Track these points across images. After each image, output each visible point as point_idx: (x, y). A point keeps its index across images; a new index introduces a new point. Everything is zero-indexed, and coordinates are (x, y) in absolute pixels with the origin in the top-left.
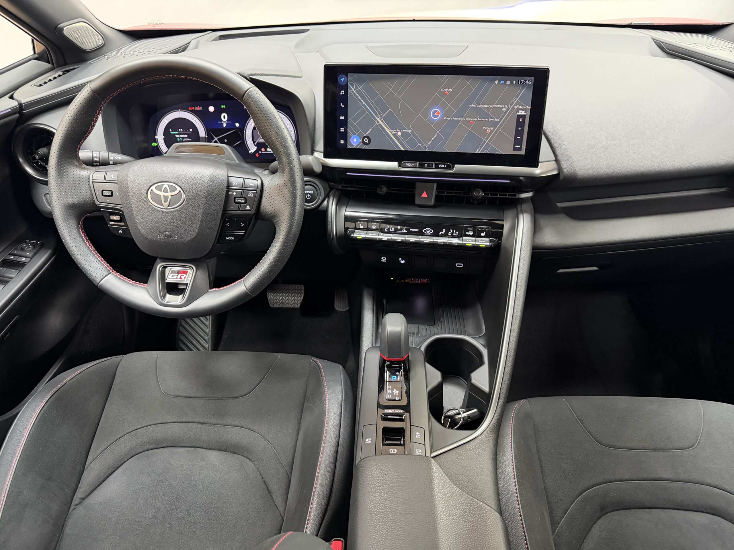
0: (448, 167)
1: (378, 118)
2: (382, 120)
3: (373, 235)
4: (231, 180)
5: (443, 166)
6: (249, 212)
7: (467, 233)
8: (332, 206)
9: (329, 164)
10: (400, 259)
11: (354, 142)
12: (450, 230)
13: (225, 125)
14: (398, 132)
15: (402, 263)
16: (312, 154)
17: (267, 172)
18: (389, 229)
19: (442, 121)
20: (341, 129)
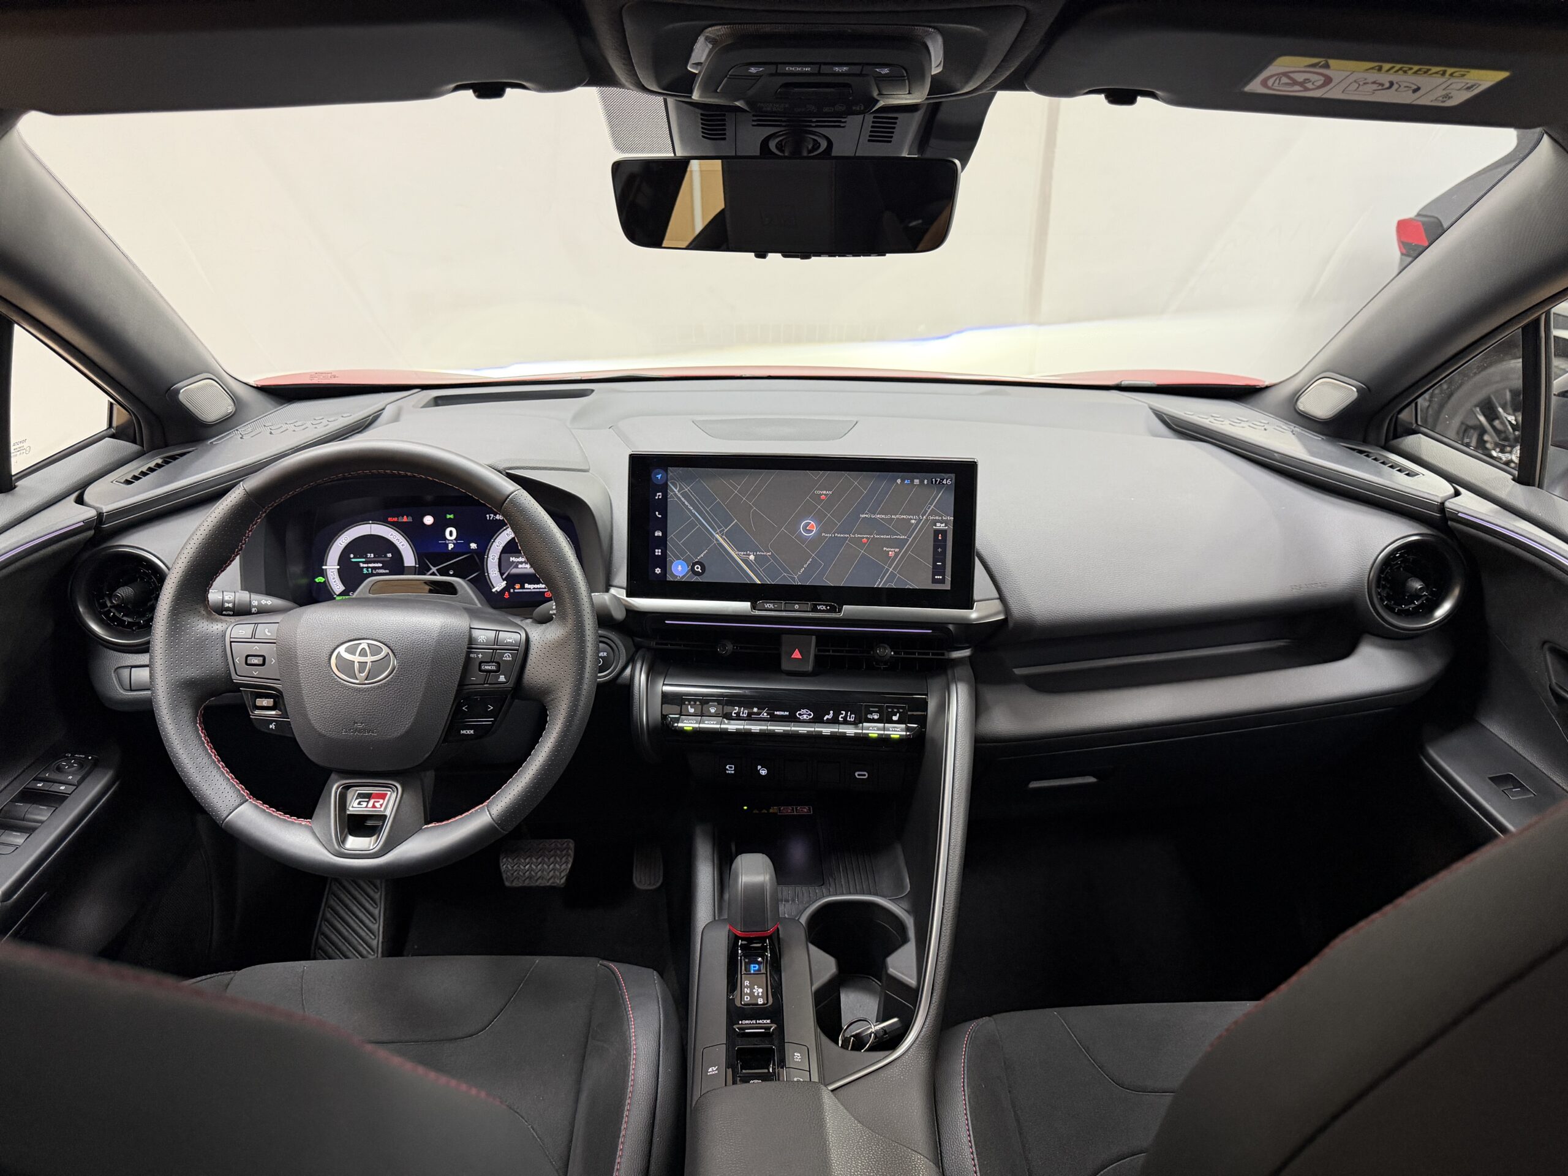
0: (833, 610)
1: (718, 534)
2: (724, 536)
3: (712, 722)
4: (475, 633)
5: (824, 608)
6: (502, 685)
7: (869, 716)
8: (641, 679)
9: (637, 607)
10: (759, 767)
11: (679, 570)
12: (842, 712)
13: (451, 546)
14: (749, 555)
15: (763, 774)
16: (607, 591)
17: (529, 621)
18: (738, 714)
19: (819, 536)
20: (657, 550)
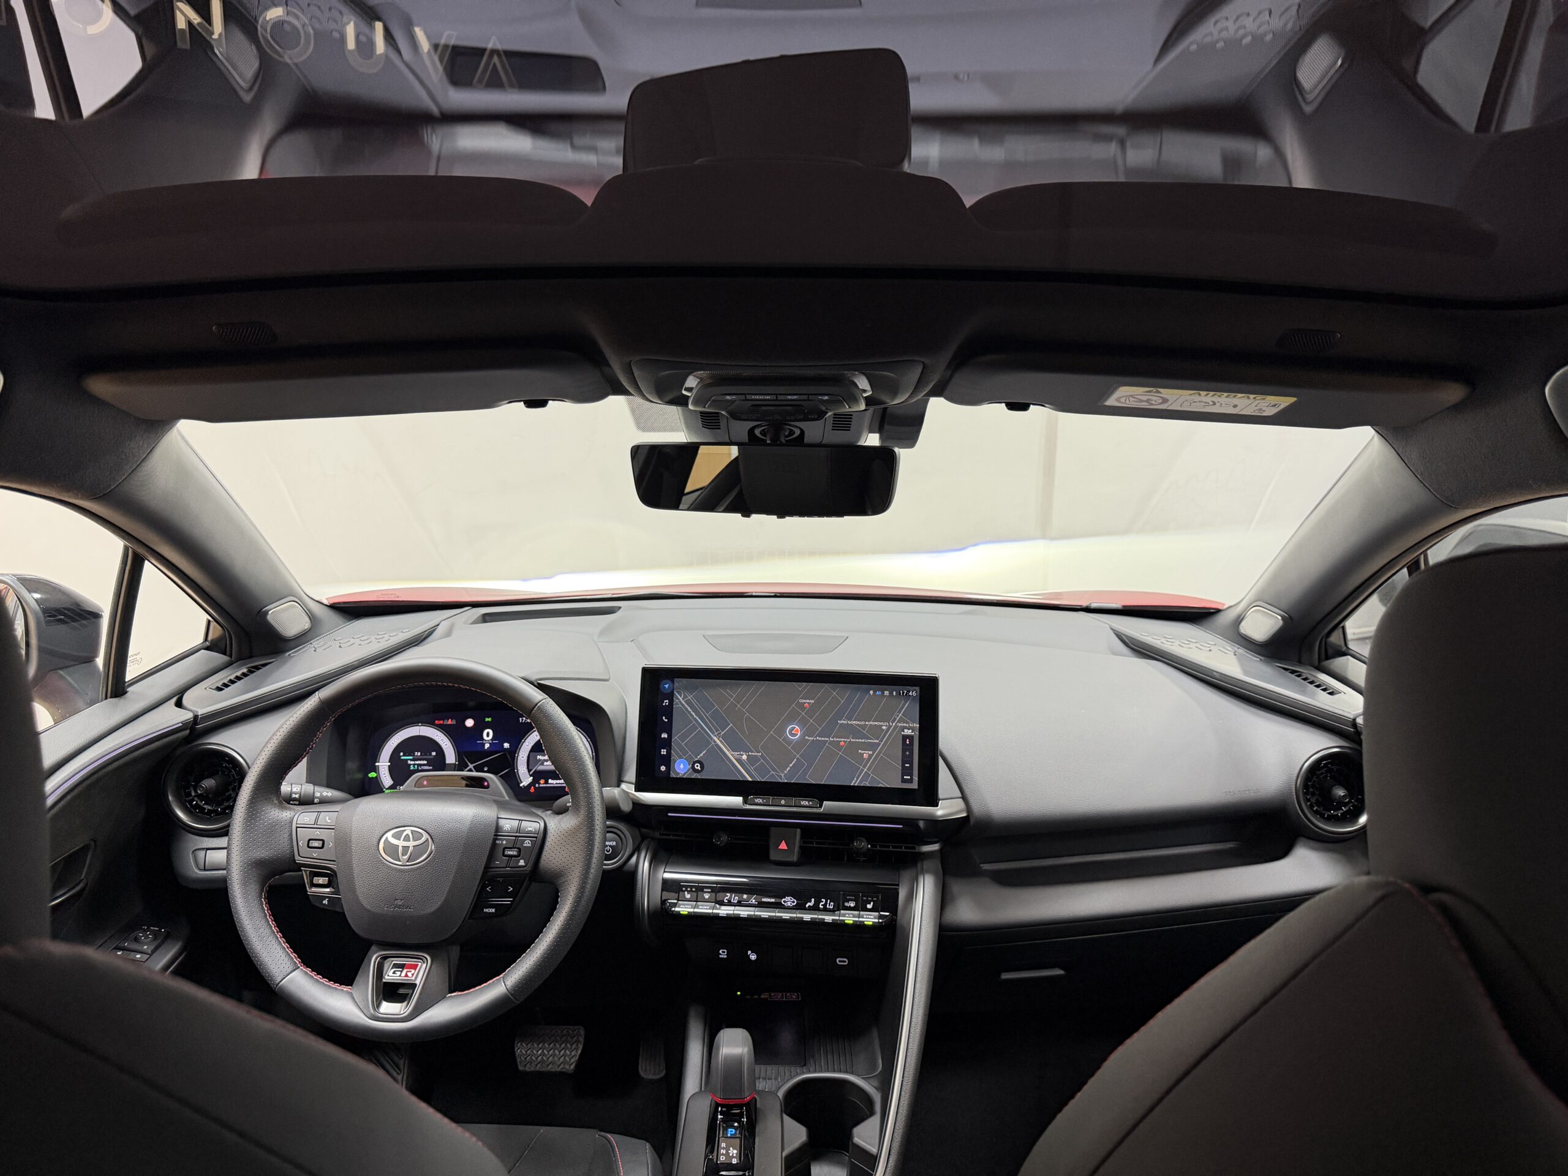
0: (815, 805)
1: (715, 736)
2: (721, 739)
3: (705, 907)
4: (502, 822)
5: (807, 803)
6: (522, 869)
7: (847, 904)
8: (645, 866)
9: (643, 801)
10: (749, 952)
11: (681, 768)
12: (823, 900)
13: (487, 746)
14: (742, 755)
15: (753, 958)
16: (619, 786)
17: (549, 812)
18: (729, 901)
19: (802, 740)
20: (662, 750)
